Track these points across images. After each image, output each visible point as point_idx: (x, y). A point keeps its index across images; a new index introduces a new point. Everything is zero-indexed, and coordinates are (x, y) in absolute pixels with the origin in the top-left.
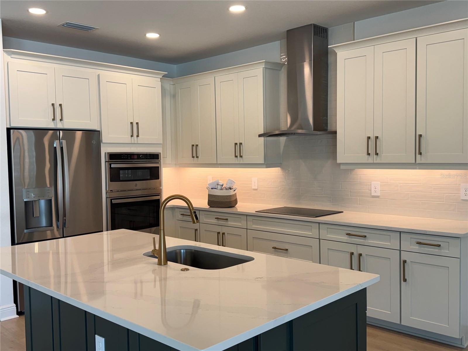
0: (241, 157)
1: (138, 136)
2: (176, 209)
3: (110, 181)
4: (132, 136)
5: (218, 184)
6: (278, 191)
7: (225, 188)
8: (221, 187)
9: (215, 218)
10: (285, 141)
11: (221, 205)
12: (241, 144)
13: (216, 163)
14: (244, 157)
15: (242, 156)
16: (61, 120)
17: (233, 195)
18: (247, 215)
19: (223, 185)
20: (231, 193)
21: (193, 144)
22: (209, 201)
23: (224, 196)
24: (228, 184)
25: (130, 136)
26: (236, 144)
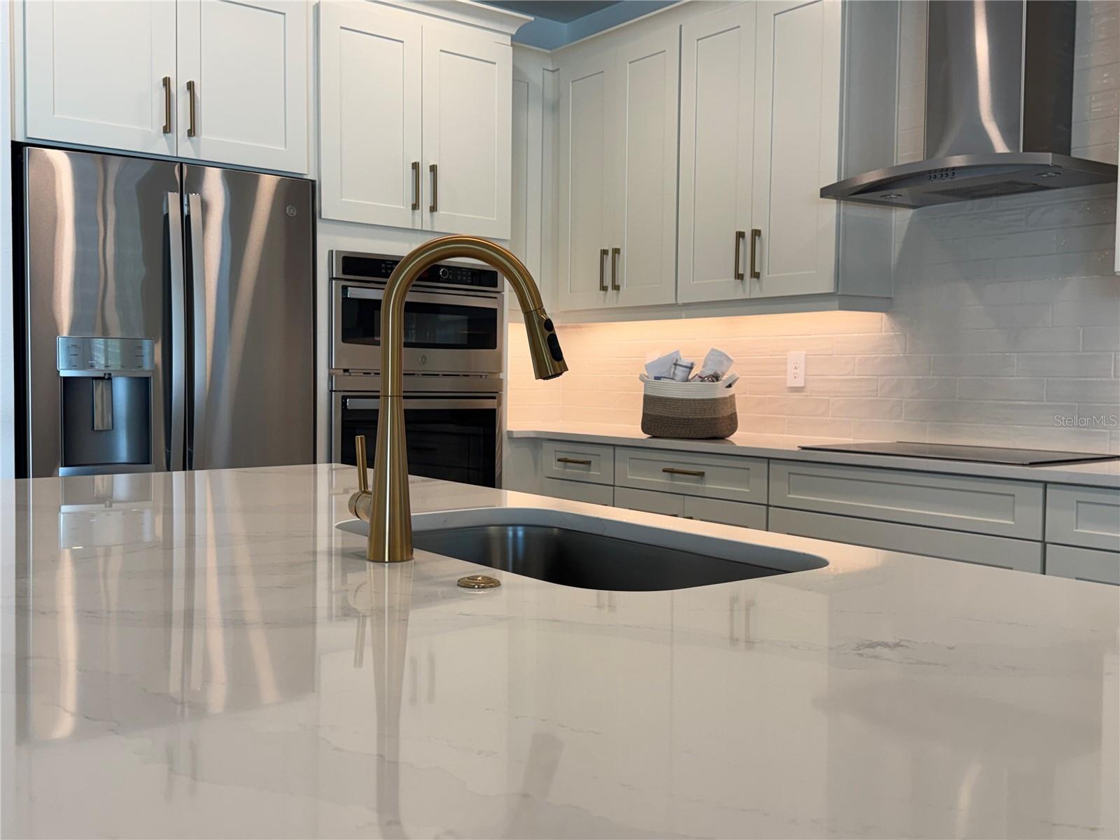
0: (756, 275)
1: (433, 209)
2: (545, 444)
3: (344, 340)
4: (415, 207)
5: (676, 364)
6: (877, 390)
7: (700, 377)
8: (683, 371)
9: (664, 471)
10: (907, 222)
11: (683, 431)
12: (756, 233)
13: (674, 302)
14: (764, 275)
15: (759, 273)
16: (191, 133)
17: (725, 398)
18: (769, 459)
19: (691, 368)
20: (719, 391)
21: (606, 248)
22: (644, 415)
23: (694, 400)
24: (710, 363)
25: (411, 208)
26: (740, 235)
